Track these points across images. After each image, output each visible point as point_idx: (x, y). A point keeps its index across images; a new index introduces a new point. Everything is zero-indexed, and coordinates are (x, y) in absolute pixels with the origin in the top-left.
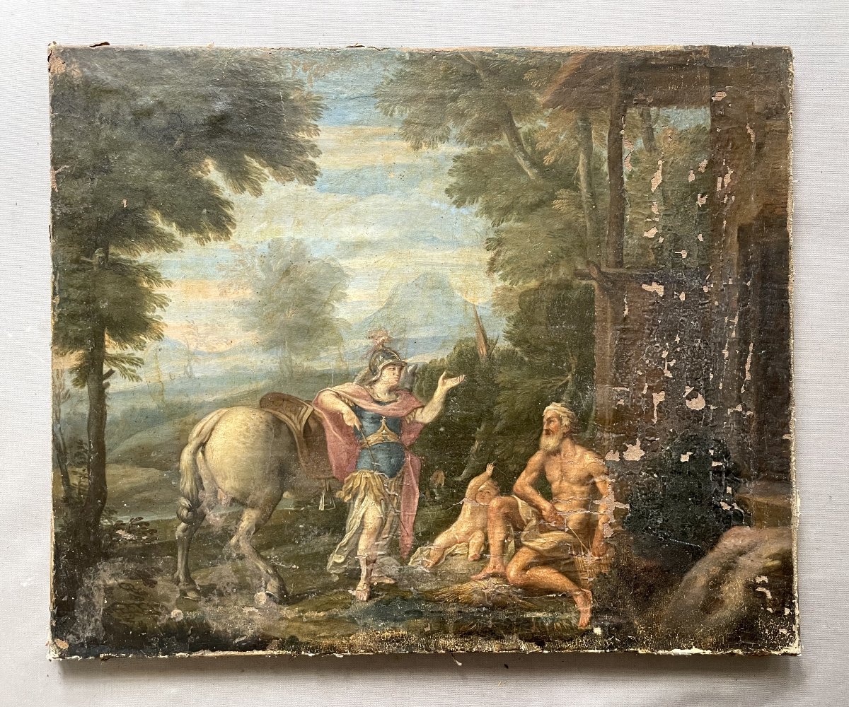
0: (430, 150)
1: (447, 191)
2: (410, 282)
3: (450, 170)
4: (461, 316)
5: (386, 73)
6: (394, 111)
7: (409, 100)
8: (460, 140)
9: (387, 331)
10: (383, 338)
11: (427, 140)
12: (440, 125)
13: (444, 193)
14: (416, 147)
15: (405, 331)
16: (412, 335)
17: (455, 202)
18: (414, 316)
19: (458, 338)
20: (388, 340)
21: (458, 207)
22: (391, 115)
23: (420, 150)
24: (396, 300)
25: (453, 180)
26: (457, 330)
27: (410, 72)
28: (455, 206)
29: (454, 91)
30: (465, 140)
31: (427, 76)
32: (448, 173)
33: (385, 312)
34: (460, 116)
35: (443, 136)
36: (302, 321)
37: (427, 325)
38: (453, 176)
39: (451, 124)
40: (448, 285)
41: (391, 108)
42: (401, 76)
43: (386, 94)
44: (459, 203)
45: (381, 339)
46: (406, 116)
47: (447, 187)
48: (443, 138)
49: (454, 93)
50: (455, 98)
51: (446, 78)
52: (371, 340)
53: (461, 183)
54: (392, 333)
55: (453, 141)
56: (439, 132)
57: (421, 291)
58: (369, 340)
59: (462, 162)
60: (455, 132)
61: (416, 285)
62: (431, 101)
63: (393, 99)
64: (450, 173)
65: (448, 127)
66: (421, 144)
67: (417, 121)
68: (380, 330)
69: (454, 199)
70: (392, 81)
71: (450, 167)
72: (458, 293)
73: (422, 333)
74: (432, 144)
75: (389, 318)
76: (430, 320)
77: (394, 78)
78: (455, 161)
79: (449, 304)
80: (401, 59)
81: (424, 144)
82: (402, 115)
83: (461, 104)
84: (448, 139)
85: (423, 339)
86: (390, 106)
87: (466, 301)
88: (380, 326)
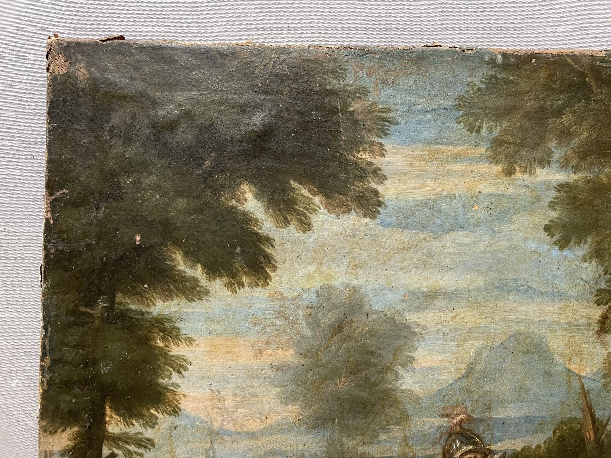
0: (526, 176)
1: (547, 228)
2: (497, 344)
3: (551, 202)
4: (563, 390)
5: (473, 80)
6: (480, 127)
7: (499, 114)
8: (565, 164)
9: (466, 408)
10: (462, 416)
11: (523, 164)
12: (539, 145)
13: (543, 231)
14: (509, 172)
15: (490, 408)
16: (498, 414)
17: (556, 243)
18: (502, 388)
19: (559, 418)
20: (468, 419)
21: (561, 248)
22: (478, 132)
23: (513, 177)
24: (478, 368)
25: (554, 214)
26: (557, 409)
27: (502, 79)
28: (556, 248)
29: (559, 103)
30: (571, 165)
31: (524, 85)
32: (549, 206)
33: (465, 383)
34: (565, 134)
35: (544, 160)
36: (356, 392)
37: (518, 401)
38: (554, 210)
39: (553, 145)
40: (546, 348)
41: (477, 124)
42: (492, 84)
43: (472, 106)
44: (563, 244)
45: (459, 418)
46: (496, 133)
47: (547, 222)
48: (544, 162)
49: (558, 106)
50: (558, 113)
51: (547, 88)
52: (446, 419)
53: (565, 219)
54: (473, 411)
55: (555, 166)
56: (538, 153)
57: (511, 356)
58: (443, 419)
59: (566, 192)
60: (558, 154)
61: (505, 348)
62: (529, 116)
63: (480, 112)
64: (552, 206)
65: (549, 148)
66: (515, 169)
67: (511, 140)
68: (457, 406)
69: (555, 239)
70: (479, 89)
71: (551, 198)
72: (558, 359)
73: (513, 412)
74: (528, 170)
75: (468, 391)
76: (523, 394)
77: (482, 86)
78: (558, 191)
79: (548, 374)
80: (492, 63)
81: (518, 169)
82: (491, 132)
83: (567, 119)
84: (549, 163)
85: (514, 419)
86: (476, 120)
87: (570, 371)
88: (457, 401)
